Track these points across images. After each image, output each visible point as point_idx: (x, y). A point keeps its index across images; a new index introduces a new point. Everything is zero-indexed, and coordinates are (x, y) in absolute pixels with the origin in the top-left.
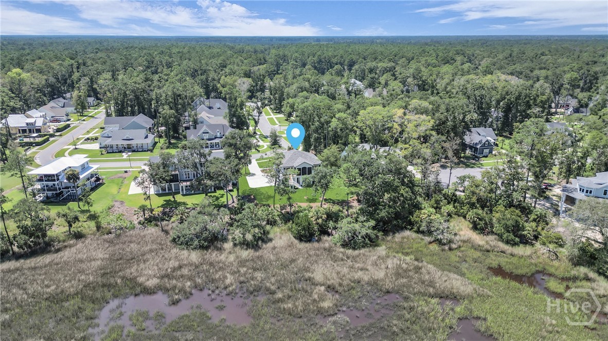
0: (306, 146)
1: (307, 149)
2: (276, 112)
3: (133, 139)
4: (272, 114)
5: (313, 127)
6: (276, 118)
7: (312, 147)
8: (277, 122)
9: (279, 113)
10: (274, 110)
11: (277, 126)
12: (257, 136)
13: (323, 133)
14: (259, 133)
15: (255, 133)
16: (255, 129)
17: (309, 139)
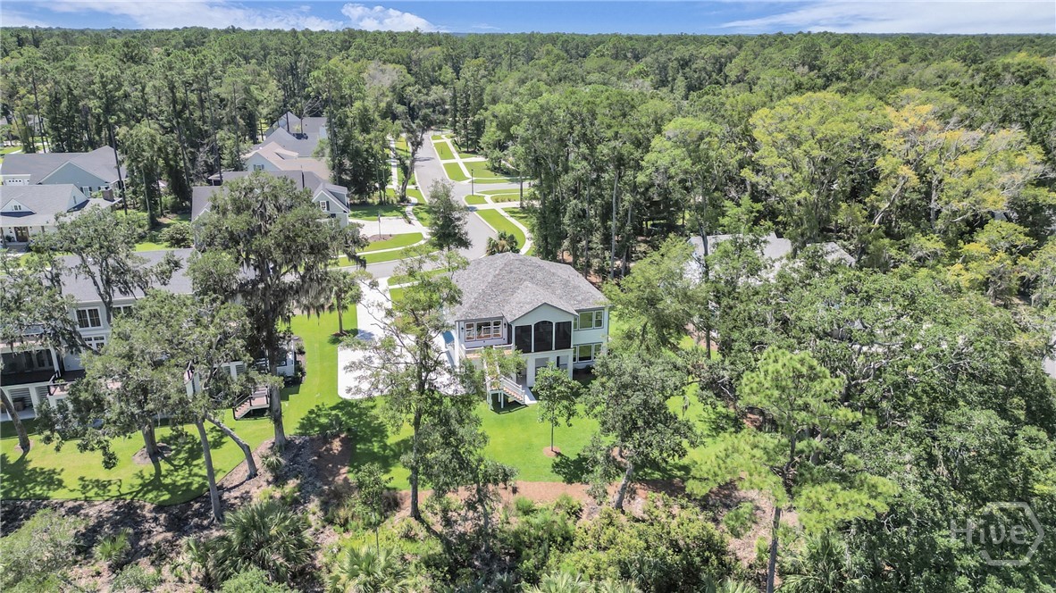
0: (545, 238)
1: (548, 250)
2: (467, 152)
3: (31, 213)
4: (456, 155)
5: (567, 180)
6: (464, 163)
7: (566, 243)
8: (467, 174)
9: (474, 152)
10: (463, 145)
11: (466, 182)
12: (409, 209)
13: (601, 196)
14: (414, 200)
15: (403, 199)
16: (404, 189)
17: (558, 215)
